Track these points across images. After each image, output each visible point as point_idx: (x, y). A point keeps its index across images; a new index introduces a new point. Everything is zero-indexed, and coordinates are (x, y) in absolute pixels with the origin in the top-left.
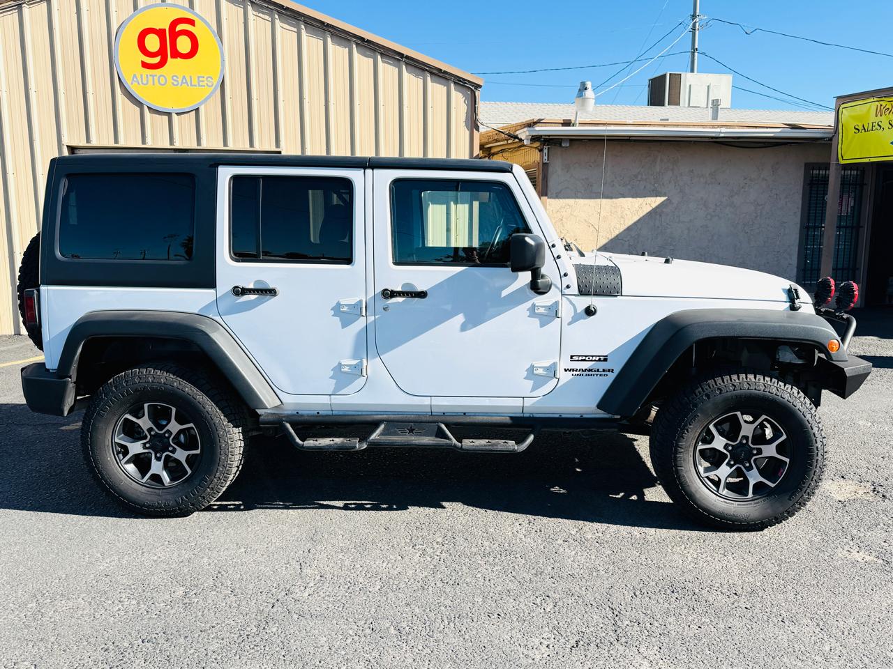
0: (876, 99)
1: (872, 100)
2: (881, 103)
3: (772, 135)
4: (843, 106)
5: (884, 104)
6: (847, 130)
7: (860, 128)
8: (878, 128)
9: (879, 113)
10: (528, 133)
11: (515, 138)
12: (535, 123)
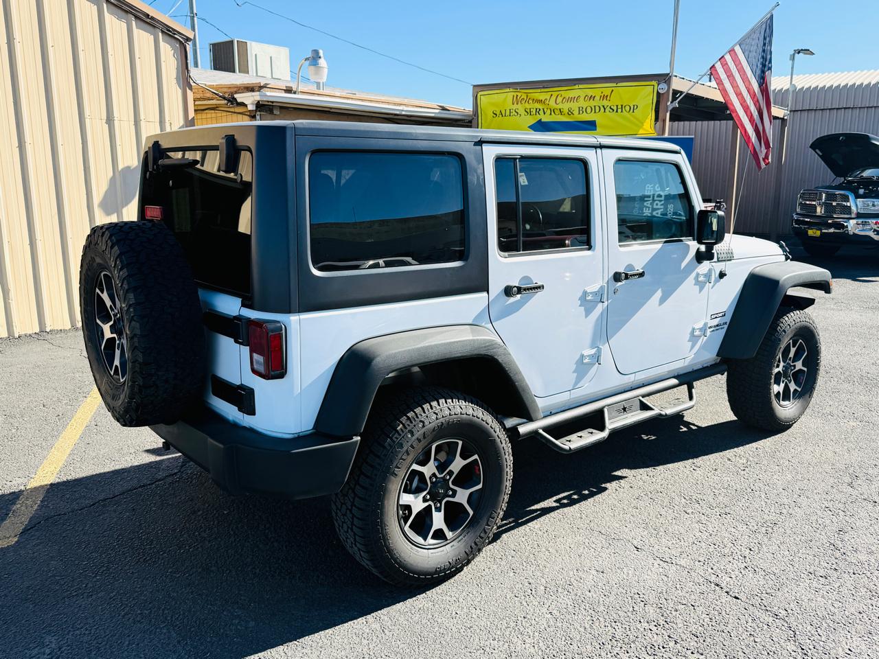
0: (511, 90)
1: (508, 90)
2: (517, 93)
3: (433, 115)
4: (480, 93)
5: (519, 94)
6: (486, 115)
7: (498, 113)
8: (516, 114)
9: (516, 101)
10: (258, 98)
11: (229, 101)
12: (261, 88)
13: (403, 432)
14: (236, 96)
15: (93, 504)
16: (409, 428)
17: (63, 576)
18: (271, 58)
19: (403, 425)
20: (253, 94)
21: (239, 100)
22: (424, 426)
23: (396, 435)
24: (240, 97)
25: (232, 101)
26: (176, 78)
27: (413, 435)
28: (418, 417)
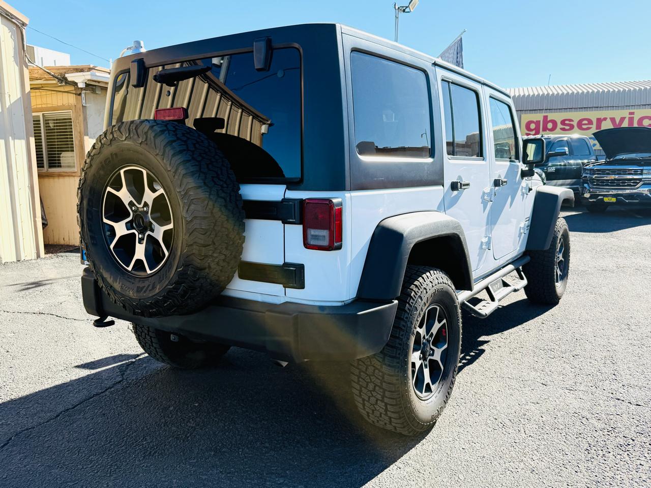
10: (89, 77)
11: (59, 80)
12: (90, 69)
13: (415, 298)
14: (67, 75)
15: (57, 416)
16: (419, 294)
17: (75, 480)
18: (55, 61)
19: (415, 292)
20: (84, 73)
21: (70, 79)
22: (427, 292)
23: (412, 301)
24: (70, 77)
25: (63, 80)
26: (14, 57)
27: (422, 300)
28: (422, 285)
